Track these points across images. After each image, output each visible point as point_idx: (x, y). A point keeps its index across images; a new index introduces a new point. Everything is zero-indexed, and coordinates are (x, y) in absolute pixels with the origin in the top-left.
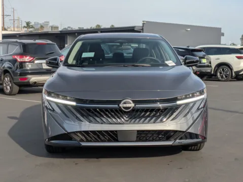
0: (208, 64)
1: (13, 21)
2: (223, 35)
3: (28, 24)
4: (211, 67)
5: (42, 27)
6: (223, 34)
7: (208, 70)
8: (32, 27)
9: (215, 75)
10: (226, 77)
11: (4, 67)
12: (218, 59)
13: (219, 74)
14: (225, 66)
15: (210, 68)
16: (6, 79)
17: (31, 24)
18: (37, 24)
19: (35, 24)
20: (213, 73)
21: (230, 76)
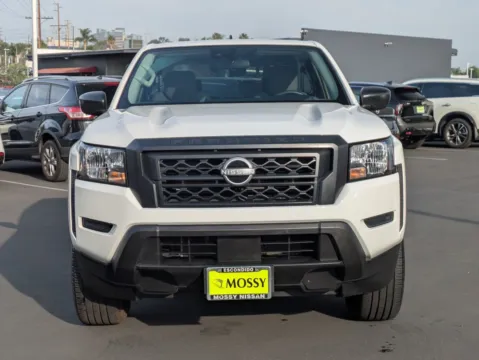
0: (427, 115)
1: (57, 28)
2: (456, 54)
3: (85, 33)
4: (433, 120)
5: (111, 38)
6: (455, 52)
7: (428, 127)
8: (93, 40)
9: (441, 136)
10: (462, 139)
11: (43, 128)
12: (447, 105)
13: (448, 134)
14: (461, 120)
15: (431, 124)
16: (47, 150)
17: (90, 34)
18: (101, 32)
19: (98, 33)
20: (436, 132)
21: (470, 138)
